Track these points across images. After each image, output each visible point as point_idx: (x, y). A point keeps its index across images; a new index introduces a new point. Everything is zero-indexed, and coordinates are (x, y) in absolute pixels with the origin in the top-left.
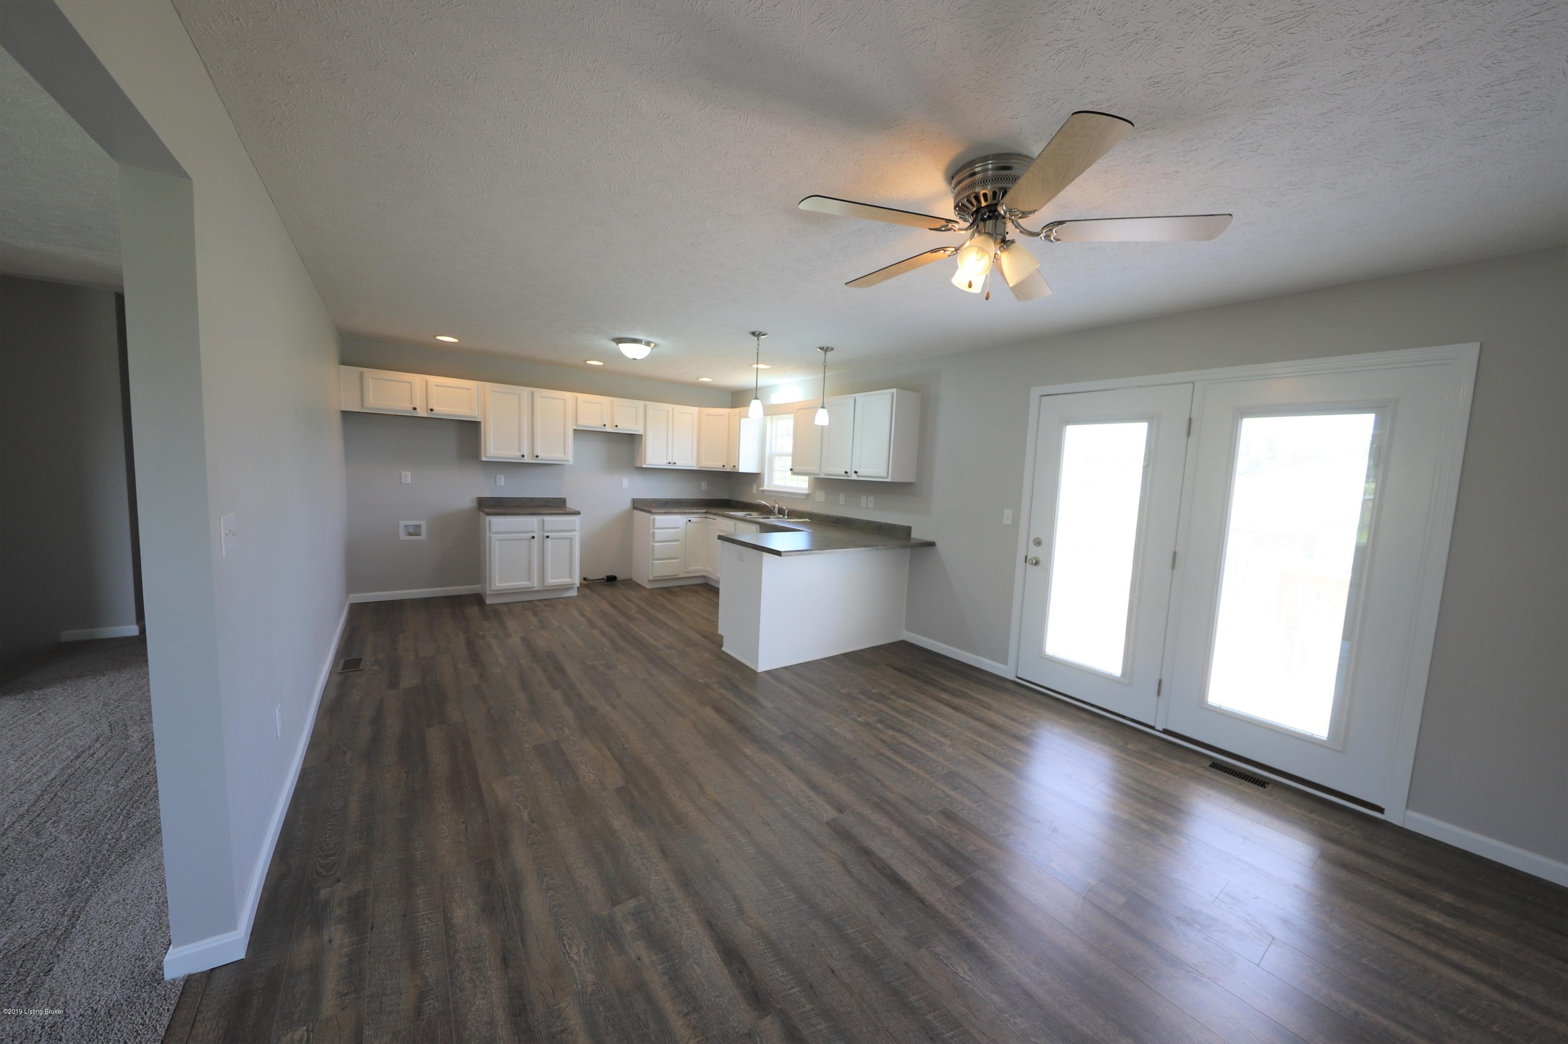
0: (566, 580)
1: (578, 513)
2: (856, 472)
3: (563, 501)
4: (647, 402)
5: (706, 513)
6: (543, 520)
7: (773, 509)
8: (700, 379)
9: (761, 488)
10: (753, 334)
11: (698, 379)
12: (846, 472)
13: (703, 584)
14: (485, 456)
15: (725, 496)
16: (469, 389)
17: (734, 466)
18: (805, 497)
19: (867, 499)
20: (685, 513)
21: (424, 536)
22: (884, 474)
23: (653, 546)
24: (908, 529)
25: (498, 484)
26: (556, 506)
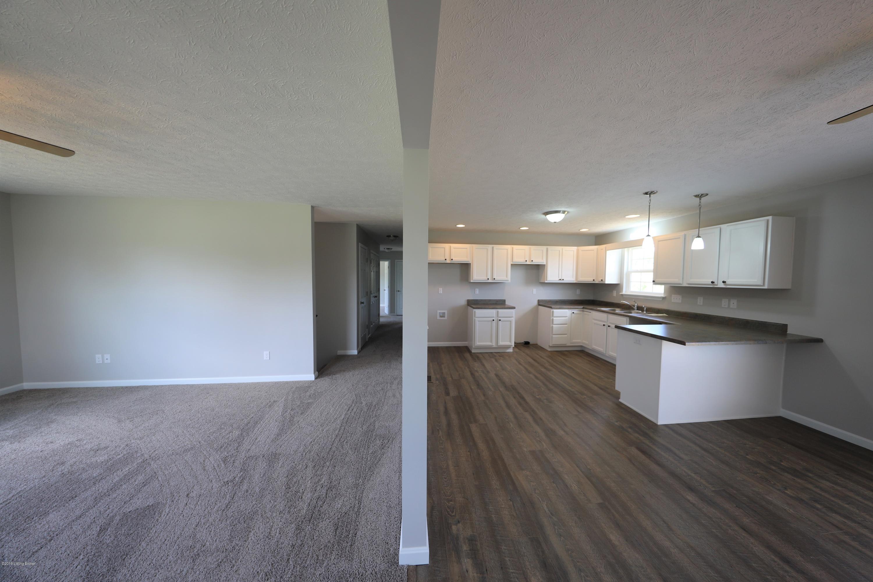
0: (508, 343)
1: (514, 308)
2: (724, 282)
3: (504, 301)
4: (548, 247)
5: (583, 308)
6: (498, 311)
7: (633, 307)
8: (581, 230)
9: (620, 293)
10: (646, 193)
11: (579, 230)
12: (712, 282)
13: (581, 350)
14: (472, 280)
15: (591, 298)
16: (466, 248)
17: (602, 280)
18: (661, 300)
19: (729, 301)
20: (571, 308)
21: (446, 318)
22: (760, 282)
23: (552, 327)
24: (785, 327)
25: (476, 293)
26: (500, 304)
